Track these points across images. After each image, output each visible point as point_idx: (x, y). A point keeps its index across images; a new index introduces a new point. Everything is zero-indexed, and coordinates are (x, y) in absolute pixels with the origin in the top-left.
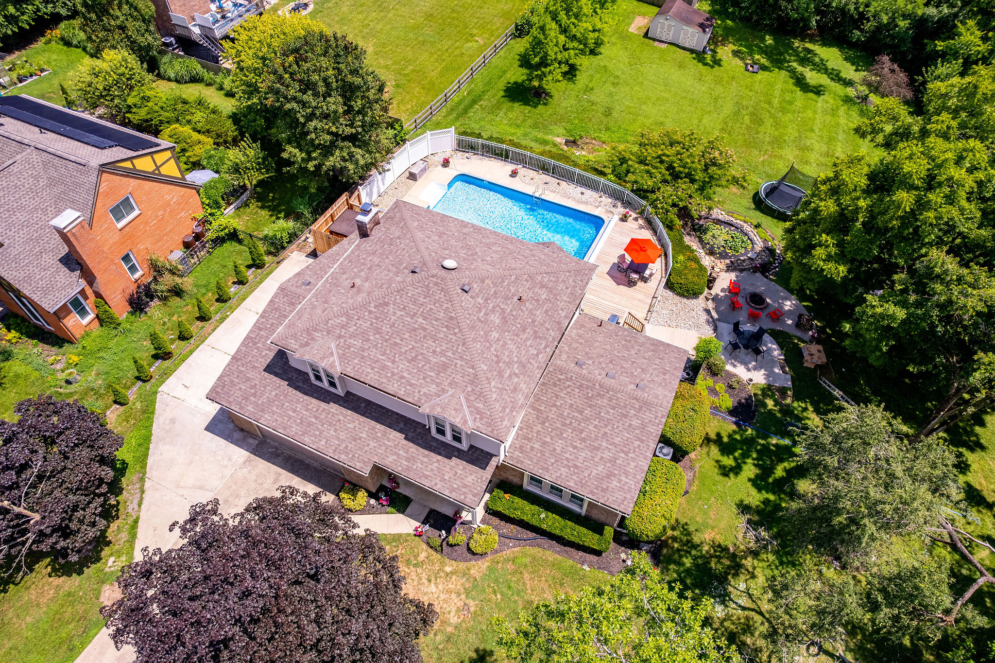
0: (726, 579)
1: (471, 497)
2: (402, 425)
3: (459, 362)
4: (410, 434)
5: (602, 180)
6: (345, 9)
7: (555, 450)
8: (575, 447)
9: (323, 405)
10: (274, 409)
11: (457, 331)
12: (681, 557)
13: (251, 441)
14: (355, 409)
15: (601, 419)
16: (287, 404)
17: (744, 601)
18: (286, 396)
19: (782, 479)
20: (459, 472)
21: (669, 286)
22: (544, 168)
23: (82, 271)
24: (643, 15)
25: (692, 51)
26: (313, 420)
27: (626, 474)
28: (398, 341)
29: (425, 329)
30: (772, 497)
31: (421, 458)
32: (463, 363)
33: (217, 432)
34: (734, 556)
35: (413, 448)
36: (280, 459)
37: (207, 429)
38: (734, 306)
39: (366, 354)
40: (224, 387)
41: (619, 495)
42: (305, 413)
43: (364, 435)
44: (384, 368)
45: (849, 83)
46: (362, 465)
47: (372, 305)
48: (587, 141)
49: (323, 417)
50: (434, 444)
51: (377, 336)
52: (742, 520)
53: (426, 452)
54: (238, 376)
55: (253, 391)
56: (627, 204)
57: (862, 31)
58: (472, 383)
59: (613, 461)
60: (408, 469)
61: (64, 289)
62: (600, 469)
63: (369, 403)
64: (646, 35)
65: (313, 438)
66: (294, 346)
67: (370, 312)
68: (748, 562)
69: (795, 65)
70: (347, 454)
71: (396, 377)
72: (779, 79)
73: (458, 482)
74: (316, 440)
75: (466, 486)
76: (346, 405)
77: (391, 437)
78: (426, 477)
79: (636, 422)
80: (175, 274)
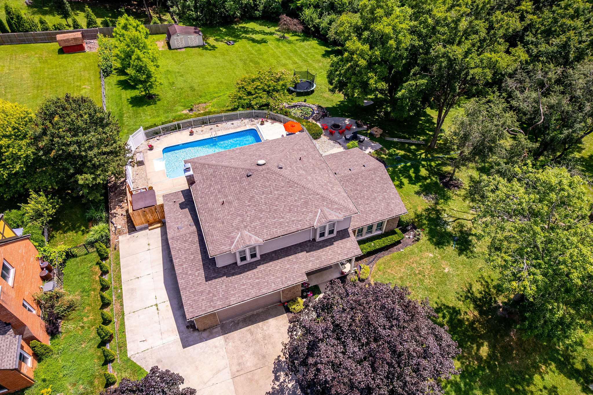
0: (440, 217)
1: (356, 251)
2: (300, 249)
3: (310, 197)
4: (307, 249)
5: (238, 112)
7: (362, 211)
8: (367, 204)
9: (254, 271)
10: (232, 292)
11: (296, 185)
12: (421, 222)
13: (216, 330)
14: (272, 260)
15: (366, 187)
16: (236, 285)
17: (451, 220)
18: (231, 282)
19: (415, 176)
20: (342, 246)
22: (204, 123)
23: (13, 328)
25: (199, 47)
26: (257, 280)
27: (393, 199)
28: (276, 208)
29: (282, 195)
30: (420, 184)
31: (321, 254)
32: (312, 196)
33: (192, 343)
34: (433, 209)
35: (314, 253)
36: (241, 324)
37: (184, 346)
38: (332, 133)
39: (267, 224)
40: (192, 307)
41: (397, 208)
42: (250, 281)
43: (288, 266)
44: (281, 224)
45: (271, 33)
46: (301, 278)
47: (247, 202)
48: (197, 106)
49: (260, 275)
50: (321, 244)
51: (263, 213)
52: (422, 197)
53: (321, 250)
54: (195, 296)
55: (211, 295)
57: (259, 11)
58: (323, 200)
59: (384, 198)
60: (321, 262)
61: (10, 348)
62: (383, 204)
63: (275, 252)
64: (170, 49)
65: (267, 288)
66: (226, 249)
67: (249, 206)
68: (439, 207)
69: (244, 35)
70: (290, 280)
71: (290, 223)
72: (245, 43)
73: (345, 250)
74: (269, 287)
75: (350, 249)
76: (265, 261)
77: (300, 257)
78: (332, 259)
79: (378, 179)
80: (58, 297)
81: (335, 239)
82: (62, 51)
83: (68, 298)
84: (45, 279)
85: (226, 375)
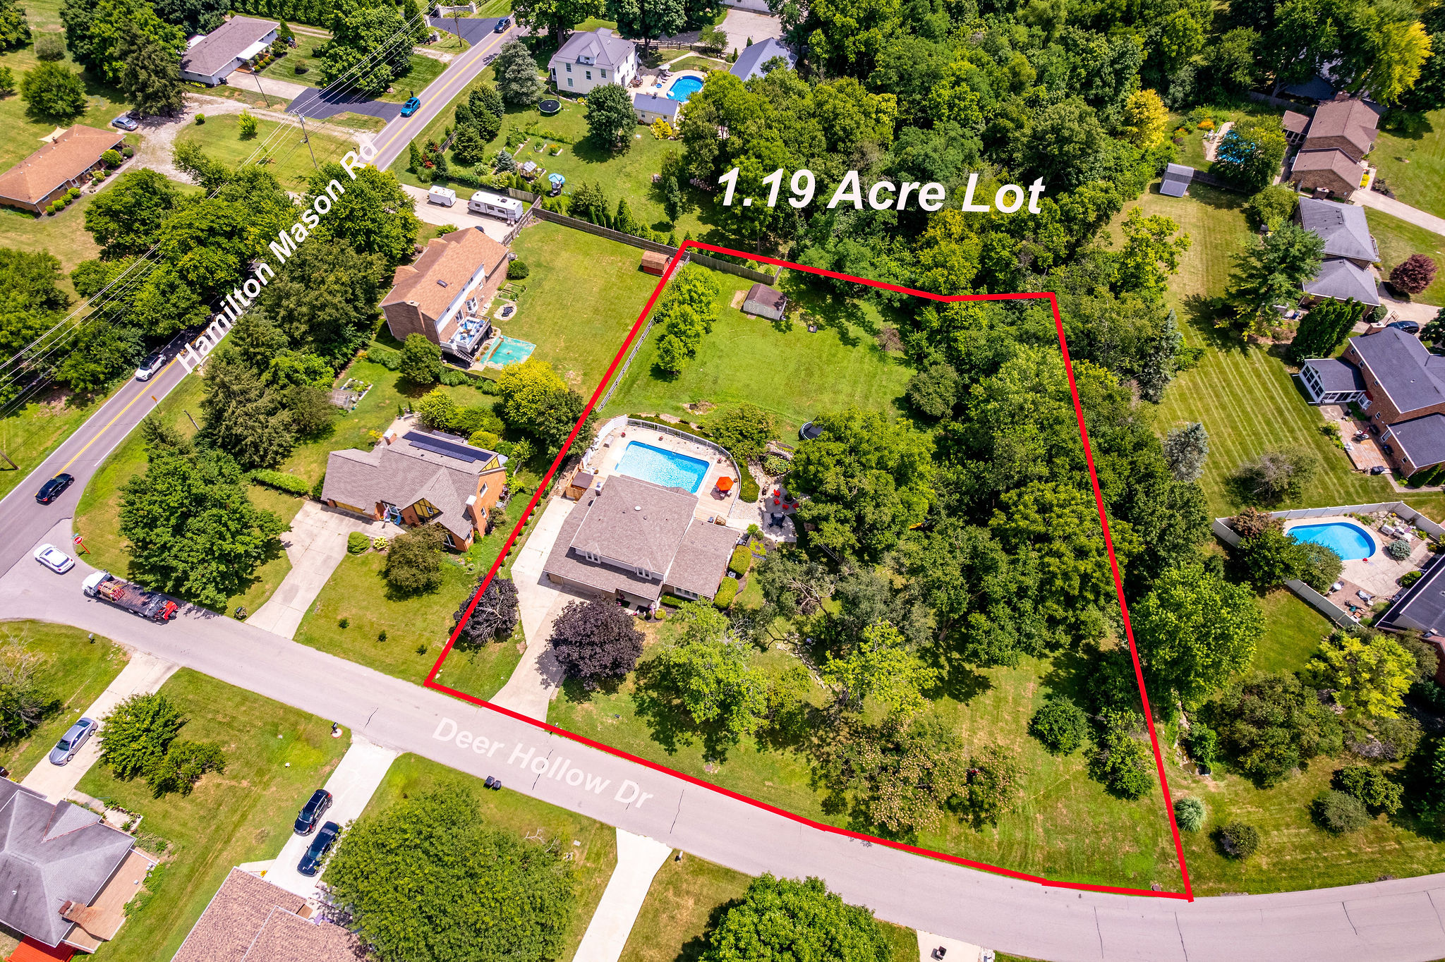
3: (645, 547)
5: (708, 440)
6: (538, 309)
8: (693, 575)
10: (573, 571)
11: (643, 535)
13: (559, 587)
14: (606, 569)
20: (649, 588)
21: (740, 497)
22: (677, 434)
23: (473, 520)
24: (741, 289)
25: (772, 320)
26: (590, 574)
28: (622, 541)
29: (631, 535)
31: (634, 584)
32: (647, 547)
33: (543, 585)
37: (538, 584)
38: (776, 503)
39: (610, 547)
41: (709, 590)
43: (611, 578)
44: (617, 551)
45: (875, 333)
48: (703, 403)
49: (593, 572)
50: (638, 578)
51: (613, 540)
53: (636, 582)
54: (555, 560)
55: (563, 566)
56: (721, 452)
58: (651, 554)
60: (628, 589)
61: (465, 528)
62: (702, 582)
63: (611, 565)
64: (742, 310)
66: (577, 545)
69: (843, 320)
70: (605, 585)
71: (623, 555)
72: (831, 333)
76: (602, 567)
77: (622, 577)
80: (501, 514)
81: (649, 581)
82: (642, 268)
83: (505, 517)
84: (502, 499)
85: (545, 611)
